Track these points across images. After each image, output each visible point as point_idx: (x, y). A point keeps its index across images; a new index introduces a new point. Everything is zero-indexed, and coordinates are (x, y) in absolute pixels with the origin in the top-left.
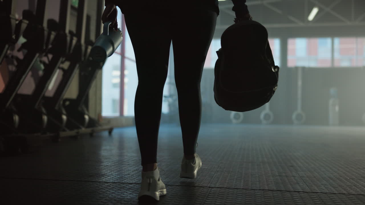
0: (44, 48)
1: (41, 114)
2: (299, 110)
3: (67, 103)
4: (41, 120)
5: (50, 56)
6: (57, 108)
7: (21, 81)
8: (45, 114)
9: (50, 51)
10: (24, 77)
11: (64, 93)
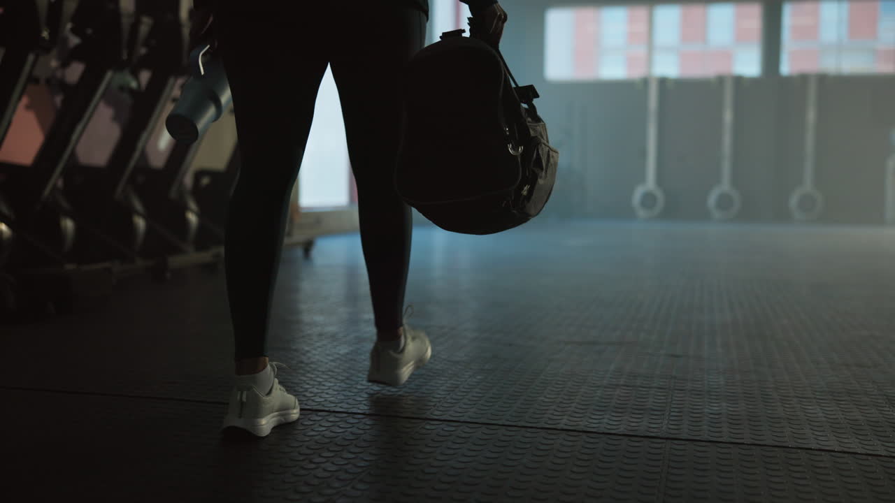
0: (125, 57)
1: (130, 212)
2: (808, 186)
3: (205, 181)
4: (131, 226)
5: (145, 76)
6: (173, 194)
7: (74, 137)
8: (139, 214)
9: (144, 63)
10: (79, 128)
11: (189, 157)
